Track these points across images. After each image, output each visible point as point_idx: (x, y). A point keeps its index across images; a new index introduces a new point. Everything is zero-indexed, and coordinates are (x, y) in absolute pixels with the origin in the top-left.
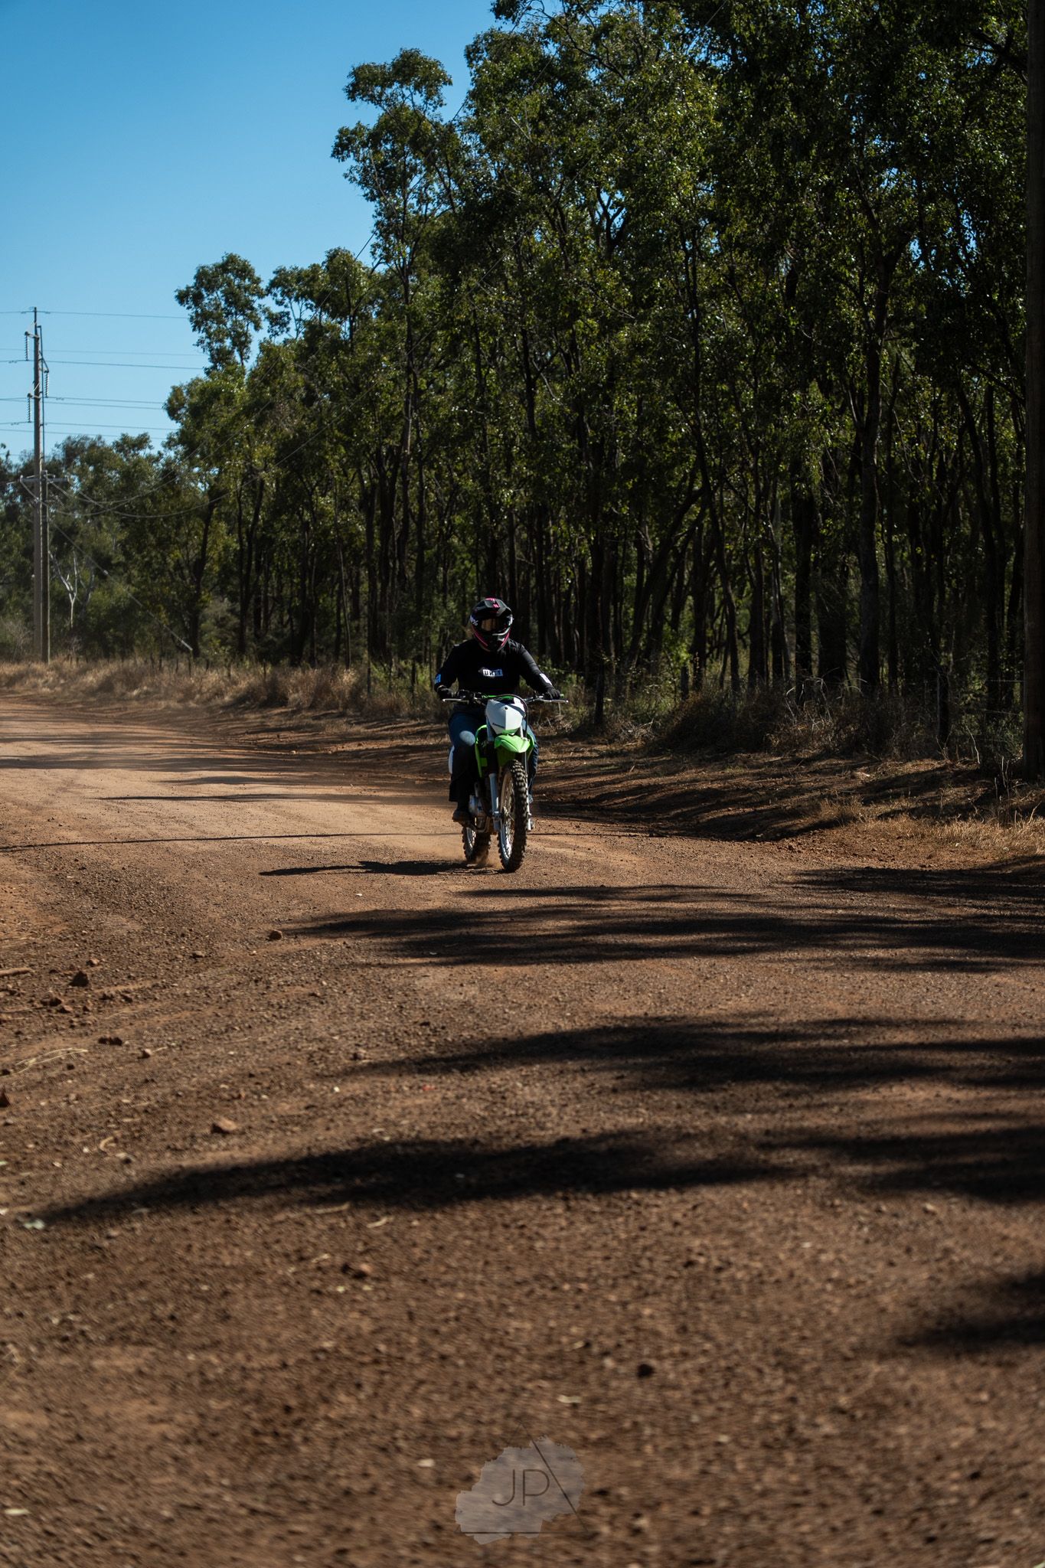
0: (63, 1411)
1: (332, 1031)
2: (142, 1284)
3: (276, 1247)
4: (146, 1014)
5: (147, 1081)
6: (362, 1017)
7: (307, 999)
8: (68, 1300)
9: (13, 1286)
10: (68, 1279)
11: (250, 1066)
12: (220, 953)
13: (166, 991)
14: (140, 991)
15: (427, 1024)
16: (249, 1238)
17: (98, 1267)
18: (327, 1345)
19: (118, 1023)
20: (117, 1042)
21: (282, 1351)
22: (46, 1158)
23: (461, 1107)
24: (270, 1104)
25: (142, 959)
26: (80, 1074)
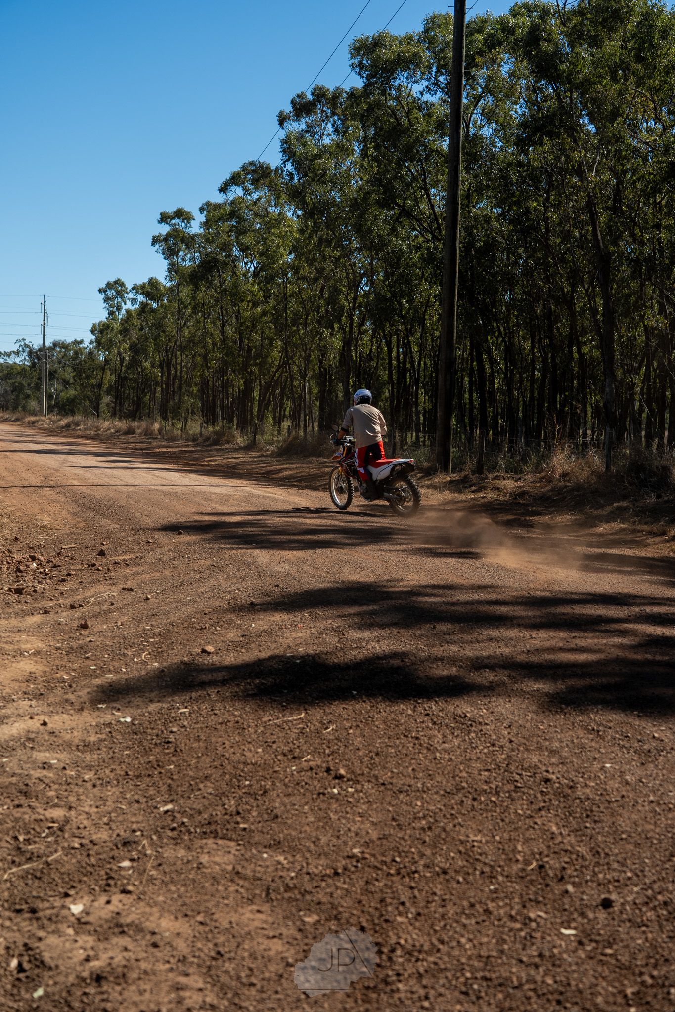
0: (200, 918)
1: (233, 587)
2: (207, 778)
3: (275, 746)
4: (138, 573)
5: (153, 615)
6: (243, 579)
7: (211, 567)
8: (164, 788)
9: (127, 774)
10: (159, 770)
11: (201, 607)
12: (160, 541)
13: (143, 560)
14: (130, 559)
15: (278, 585)
16: (254, 736)
17: (174, 759)
18: (356, 851)
19: (127, 579)
20: (131, 590)
21: (326, 855)
22: (116, 664)
23: (324, 640)
24: (223, 632)
25: (125, 542)
26: (118, 609)
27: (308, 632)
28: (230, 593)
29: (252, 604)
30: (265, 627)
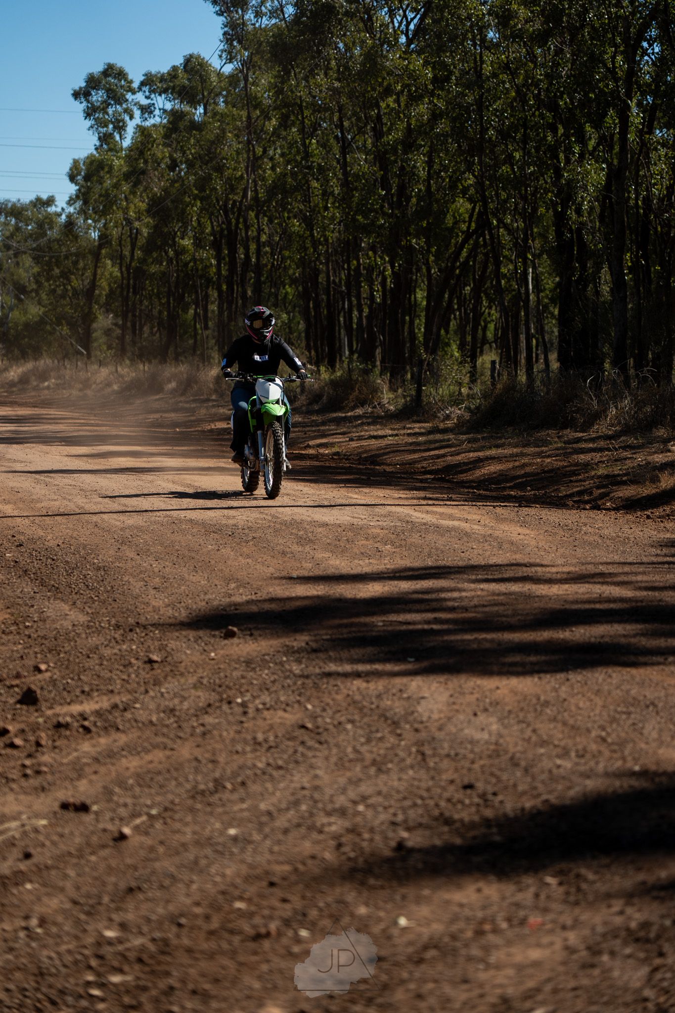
1: (352, 794)
4: (111, 755)
5: (131, 890)
6: (379, 766)
7: (299, 733)
11: (262, 859)
12: (178, 656)
13: (128, 715)
14: (98, 713)
15: (469, 787)
19: (79, 771)
20: (83, 808)
25: (93, 663)
26: (41, 869)
27: (558, 946)
28: (342, 812)
29: (400, 846)
30: (437, 928)
